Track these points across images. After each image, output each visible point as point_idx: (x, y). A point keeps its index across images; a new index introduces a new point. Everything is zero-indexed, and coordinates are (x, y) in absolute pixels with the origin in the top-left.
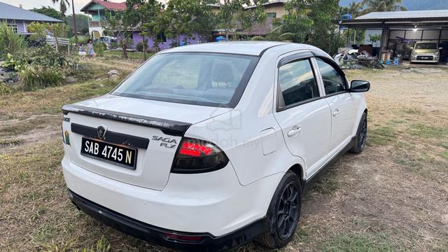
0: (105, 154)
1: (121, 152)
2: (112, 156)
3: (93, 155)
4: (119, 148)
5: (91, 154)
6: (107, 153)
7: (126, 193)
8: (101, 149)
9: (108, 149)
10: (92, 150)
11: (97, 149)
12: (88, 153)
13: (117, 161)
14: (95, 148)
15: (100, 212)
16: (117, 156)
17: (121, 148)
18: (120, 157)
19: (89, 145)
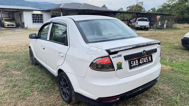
0: (141, 62)
1: (147, 58)
2: (144, 61)
3: (136, 66)
4: (145, 57)
5: (135, 66)
6: (142, 62)
7: (152, 72)
8: (139, 62)
9: (142, 60)
10: (135, 64)
11: (137, 62)
12: (134, 66)
13: (147, 62)
14: (136, 62)
15: (141, 89)
16: (146, 60)
17: (147, 57)
18: (147, 60)
19: (133, 63)
